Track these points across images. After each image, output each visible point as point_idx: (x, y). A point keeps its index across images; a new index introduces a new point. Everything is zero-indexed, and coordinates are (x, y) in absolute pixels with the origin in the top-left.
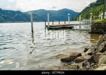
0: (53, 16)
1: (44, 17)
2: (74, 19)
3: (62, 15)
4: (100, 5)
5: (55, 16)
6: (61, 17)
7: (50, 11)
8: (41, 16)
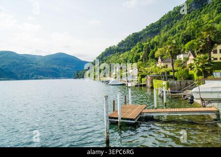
0: (36, 66)
1: (11, 68)
2: (80, 75)
3: (55, 66)
4: (124, 51)
5: (39, 68)
6: (54, 69)
7: (27, 57)
8: (4, 66)
